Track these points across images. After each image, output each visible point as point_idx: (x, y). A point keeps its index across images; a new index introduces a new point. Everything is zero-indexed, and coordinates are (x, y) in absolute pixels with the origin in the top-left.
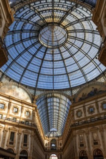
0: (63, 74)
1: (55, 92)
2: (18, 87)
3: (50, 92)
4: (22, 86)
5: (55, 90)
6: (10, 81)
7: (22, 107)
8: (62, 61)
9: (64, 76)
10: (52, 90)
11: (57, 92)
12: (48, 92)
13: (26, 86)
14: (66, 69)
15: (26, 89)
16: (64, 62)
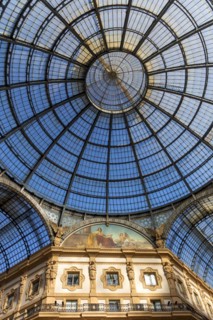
0: (194, 148)
1: (199, 196)
2: (106, 224)
3: (187, 203)
4: (116, 220)
5: (196, 193)
6: (83, 218)
7: (129, 264)
8: (172, 122)
9: (198, 149)
10: (190, 196)
11: (204, 194)
12: (182, 206)
13: (126, 216)
14: (192, 133)
15: (128, 223)
16: (178, 121)
